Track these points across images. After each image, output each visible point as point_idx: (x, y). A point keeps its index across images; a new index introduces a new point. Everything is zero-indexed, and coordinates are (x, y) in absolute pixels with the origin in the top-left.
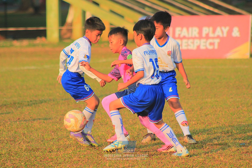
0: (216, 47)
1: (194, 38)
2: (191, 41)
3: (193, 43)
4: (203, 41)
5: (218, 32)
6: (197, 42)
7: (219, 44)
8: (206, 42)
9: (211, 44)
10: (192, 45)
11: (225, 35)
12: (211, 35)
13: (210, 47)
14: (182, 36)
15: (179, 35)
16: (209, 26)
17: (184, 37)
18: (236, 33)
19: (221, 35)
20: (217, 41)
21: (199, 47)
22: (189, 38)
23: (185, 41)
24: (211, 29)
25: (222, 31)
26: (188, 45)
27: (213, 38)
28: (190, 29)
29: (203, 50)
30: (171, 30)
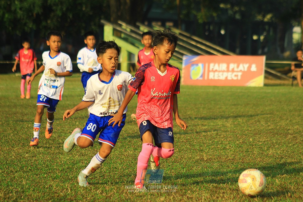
0: (239, 78)
1: (224, 71)
2: (221, 73)
3: (223, 75)
4: (230, 73)
5: (241, 67)
6: (225, 74)
7: (242, 76)
8: (231, 75)
9: (236, 76)
10: (222, 77)
11: (246, 69)
12: (236, 69)
13: (235, 78)
14: (214, 70)
15: (213, 69)
16: (234, 63)
17: (216, 71)
18: (254, 68)
19: (243, 70)
20: (240, 74)
21: (227, 78)
22: (219, 71)
23: (216, 73)
24: (236, 65)
25: (244, 67)
26: (219, 76)
27: (238, 72)
28: (221, 65)
29: (230, 80)
30: (207, 65)
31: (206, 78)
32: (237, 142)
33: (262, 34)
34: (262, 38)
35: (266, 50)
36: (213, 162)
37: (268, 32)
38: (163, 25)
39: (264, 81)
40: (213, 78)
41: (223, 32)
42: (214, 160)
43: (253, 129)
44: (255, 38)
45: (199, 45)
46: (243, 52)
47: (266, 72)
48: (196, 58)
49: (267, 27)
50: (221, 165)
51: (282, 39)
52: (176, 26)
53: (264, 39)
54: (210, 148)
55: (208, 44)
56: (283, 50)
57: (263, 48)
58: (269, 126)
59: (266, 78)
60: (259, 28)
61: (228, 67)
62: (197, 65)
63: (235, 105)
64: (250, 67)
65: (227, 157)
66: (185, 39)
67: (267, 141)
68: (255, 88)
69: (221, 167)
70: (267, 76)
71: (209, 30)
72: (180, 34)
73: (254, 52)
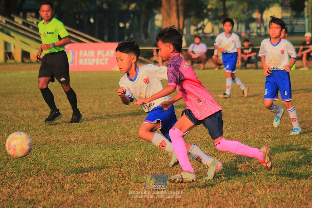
0: (106, 63)
2: (89, 60)
3: (91, 61)
4: (98, 59)
5: (108, 53)
6: (94, 60)
7: (108, 61)
8: (99, 61)
9: (103, 61)
10: (91, 63)
11: (112, 55)
12: (103, 55)
13: (103, 64)
14: (84, 56)
15: (82, 56)
16: (101, 49)
17: (85, 57)
19: (109, 55)
20: (107, 60)
21: (95, 63)
22: (88, 58)
23: (85, 60)
24: (103, 51)
26: (88, 62)
27: (104, 57)
28: (89, 52)
29: (98, 65)
30: (76, 52)
31: (76, 64)
33: (127, 21)
34: (128, 25)
35: (132, 36)
37: (133, 20)
40: (82, 64)
41: (92, 21)
44: (121, 25)
46: (111, 39)
49: (132, 16)
51: (146, 26)
53: (130, 26)
54: (77, 130)
55: (78, 32)
56: (147, 36)
57: (129, 34)
60: (124, 16)
61: (96, 54)
62: (68, 52)
63: (102, 89)
67: (129, 121)
71: (79, 19)
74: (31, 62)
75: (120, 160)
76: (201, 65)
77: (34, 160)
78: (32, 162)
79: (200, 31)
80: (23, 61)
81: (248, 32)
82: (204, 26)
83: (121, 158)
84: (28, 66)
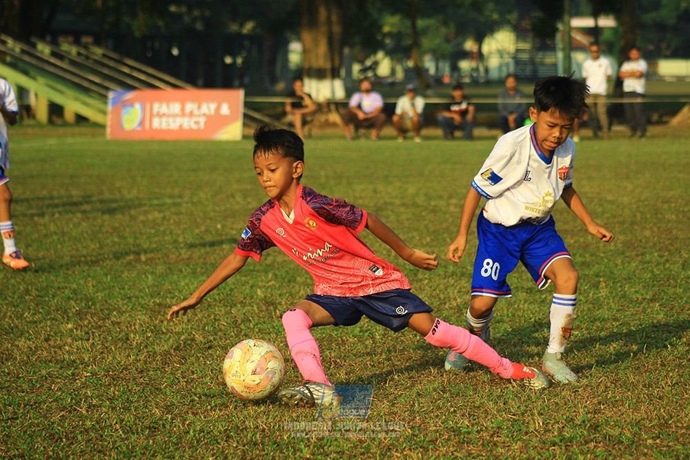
0: (202, 126)
1: (176, 116)
2: (171, 120)
3: (174, 121)
4: (186, 119)
5: (204, 109)
6: (179, 121)
7: (206, 123)
8: (189, 121)
9: (197, 123)
10: (174, 124)
11: (213, 112)
12: (196, 112)
13: (195, 127)
14: (161, 113)
15: (158, 112)
16: (192, 101)
17: (164, 115)
18: (225, 110)
19: (207, 112)
20: (202, 120)
21: (181, 126)
22: (169, 116)
23: (164, 120)
24: (195, 105)
25: (209, 108)
26: (169, 124)
27: (199, 116)
28: (171, 105)
29: (186, 131)
30: (148, 106)
31: (147, 126)
32: (197, 231)
33: (239, 54)
34: (239, 61)
35: (247, 80)
36: (156, 264)
37: (250, 51)
38: (77, 42)
39: (243, 131)
40: (159, 128)
41: (175, 52)
42: (157, 261)
43: (223, 208)
44: (228, 60)
45: (136, 74)
46: (210, 84)
47: (246, 116)
48: (130, 95)
49: (247, 43)
50: (169, 269)
51: (272, 62)
52: (98, 42)
53: (243, 62)
55: (150, 71)
56: (274, 80)
57: (241, 77)
58: (249, 203)
59: (245, 125)
60: (234, 44)
61: (183, 109)
62: (132, 105)
63: (194, 170)
64: (218, 109)
65: (179, 256)
66: (112, 64)
68: (227, 142)
69: (168, 271)
70: (247, 121)
71: (153, 48)
72: (104, 55)
73: (227, 84)
74: (66, 124)
75: (230, 294)
76: (374, 133)
77: (74, 291)
78: (71, 296)
79: (370, 74)
80: (51, 121)
81: (455, 75)
82: (376, 64)
83: (231, 290)
84: (61, 130)
